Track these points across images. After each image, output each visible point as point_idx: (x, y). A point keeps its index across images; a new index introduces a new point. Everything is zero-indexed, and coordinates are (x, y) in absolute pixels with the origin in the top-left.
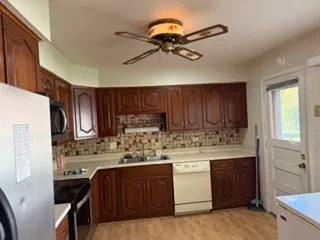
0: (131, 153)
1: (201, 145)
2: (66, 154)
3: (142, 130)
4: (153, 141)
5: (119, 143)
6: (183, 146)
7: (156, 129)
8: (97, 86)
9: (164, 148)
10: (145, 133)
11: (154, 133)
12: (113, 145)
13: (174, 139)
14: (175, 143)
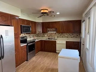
0: (49, 37)
1: (68, 37)
2: (37, 36)
3: (52, 32)
4: (55, 35)
5: (47, 35)
6: (63, 37)
7: (55, 32)
8: (42, 22)
9: (58, 37)
10: (53, 33)
11: (55, 33)
12: (46, 35)
13: (60, 35)
14: (61, 36)
